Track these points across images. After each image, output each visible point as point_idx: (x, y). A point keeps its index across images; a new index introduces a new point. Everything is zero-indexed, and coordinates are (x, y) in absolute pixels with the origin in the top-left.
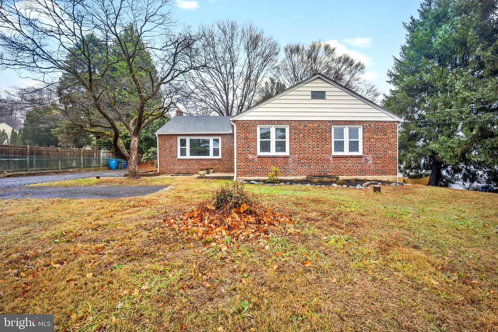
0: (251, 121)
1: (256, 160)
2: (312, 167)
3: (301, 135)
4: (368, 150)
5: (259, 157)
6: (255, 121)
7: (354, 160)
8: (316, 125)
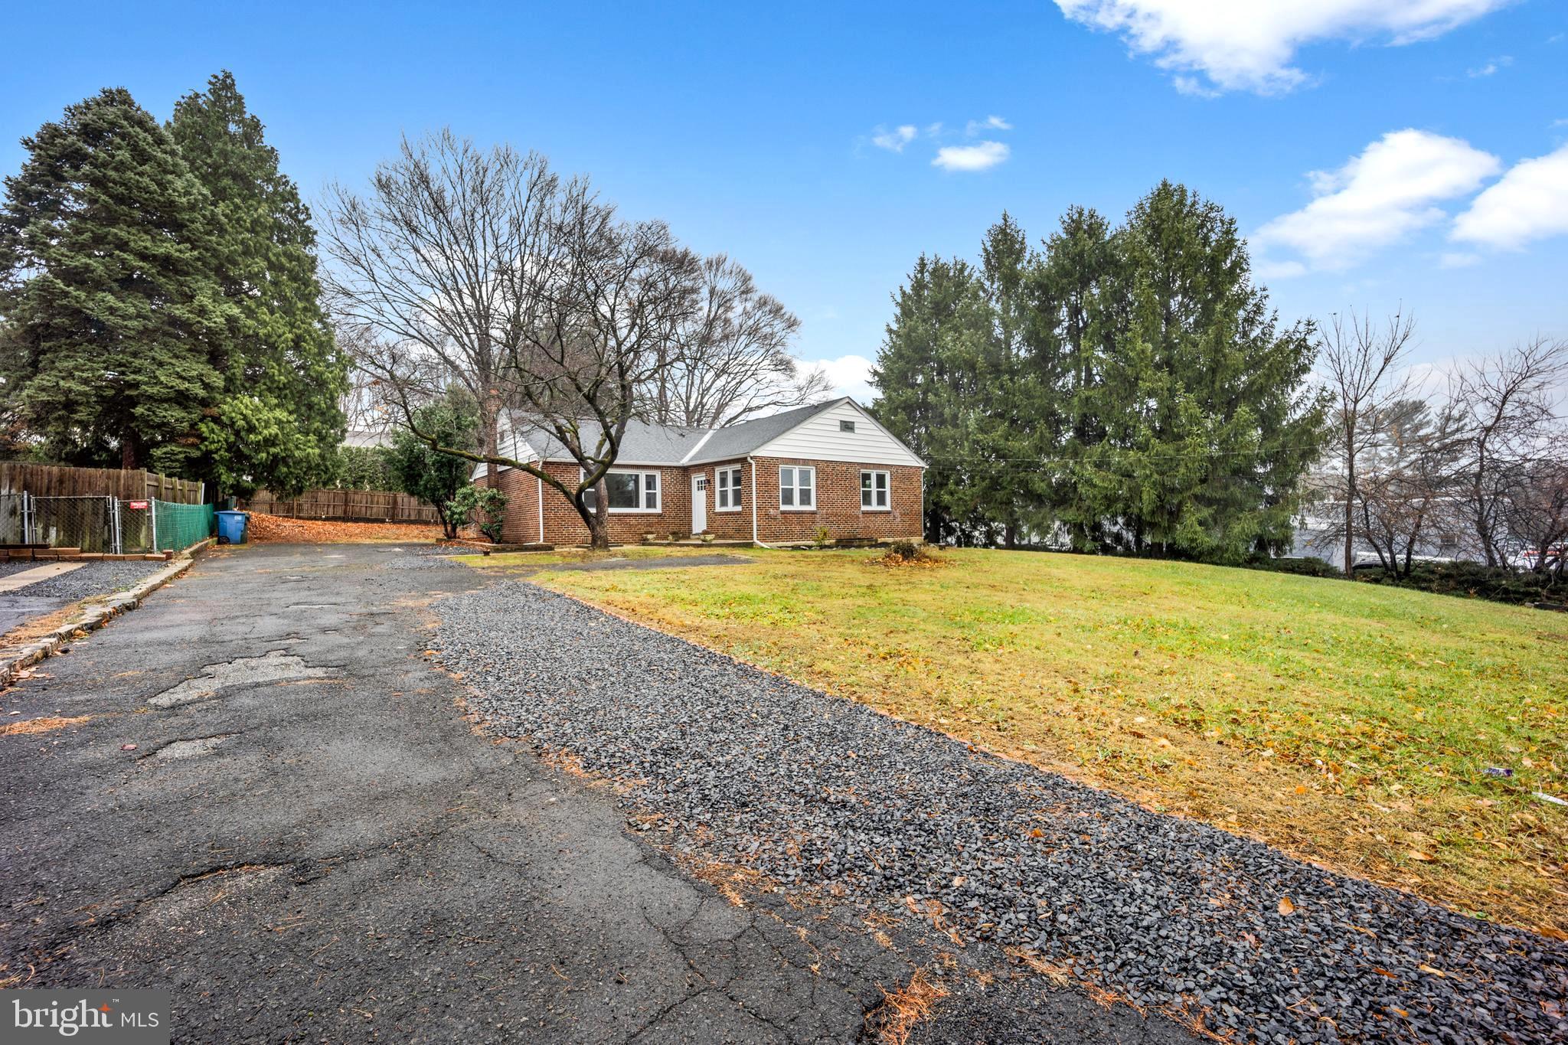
0: (772, 458)
1: (779, 517)
2: (841, 526)
3: (829, 482)
4: (896, 504)
5: (783, 513)
6: (777, 459)
7: (882, 516)
8: (845, 468)
